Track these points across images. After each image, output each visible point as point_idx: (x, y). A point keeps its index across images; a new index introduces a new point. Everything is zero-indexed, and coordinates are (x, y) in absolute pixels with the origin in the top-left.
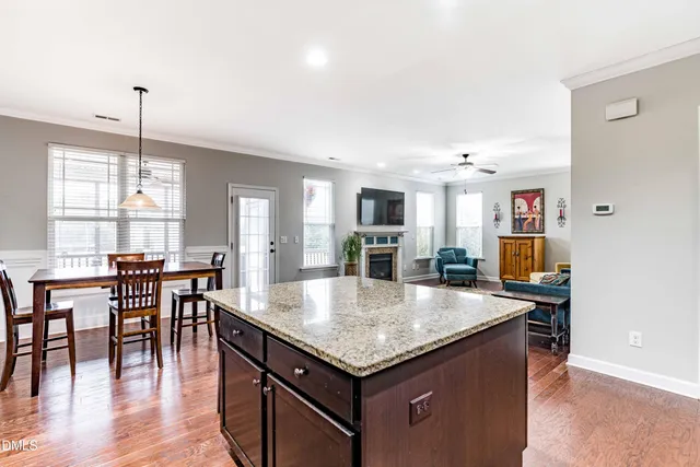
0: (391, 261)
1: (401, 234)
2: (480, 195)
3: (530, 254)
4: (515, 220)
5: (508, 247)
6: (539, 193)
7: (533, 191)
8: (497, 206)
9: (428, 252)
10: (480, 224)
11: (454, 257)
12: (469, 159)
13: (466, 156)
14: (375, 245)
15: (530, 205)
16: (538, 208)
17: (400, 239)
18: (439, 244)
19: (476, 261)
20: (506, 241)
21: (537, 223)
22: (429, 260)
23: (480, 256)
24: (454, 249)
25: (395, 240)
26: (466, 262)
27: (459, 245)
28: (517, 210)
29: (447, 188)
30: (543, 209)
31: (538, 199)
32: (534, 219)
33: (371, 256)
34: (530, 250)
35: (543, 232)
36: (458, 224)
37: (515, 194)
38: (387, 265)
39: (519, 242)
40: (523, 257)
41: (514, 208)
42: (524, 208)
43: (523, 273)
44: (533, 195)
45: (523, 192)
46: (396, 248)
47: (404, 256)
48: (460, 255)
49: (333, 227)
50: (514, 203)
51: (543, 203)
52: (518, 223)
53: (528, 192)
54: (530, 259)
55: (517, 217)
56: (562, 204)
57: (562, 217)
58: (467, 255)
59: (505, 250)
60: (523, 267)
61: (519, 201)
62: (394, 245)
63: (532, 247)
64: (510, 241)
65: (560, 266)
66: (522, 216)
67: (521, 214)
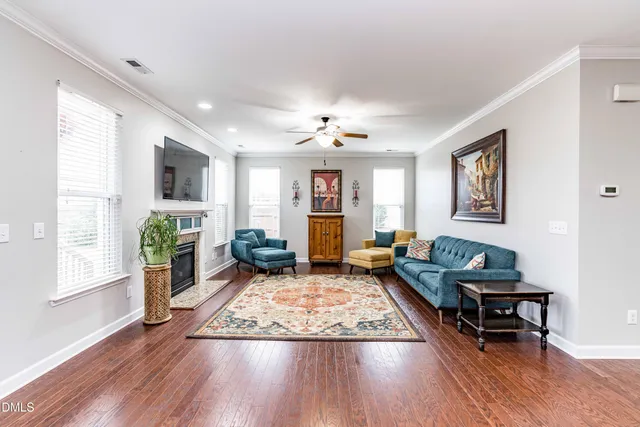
0: (192, 254)
1: (204, 214)
2: (279, 170)
3: (339, 233)
4: (314, 199)
5: (318, 226)
6: (338, 173)
7: (332, 171)
8: (296, 183)
11: (256, 239)
13: (326, 119)
14: (179, 231)
16: (336, 189)
17: (204, 219)
19: (285, 243)
20: (315, 220)
21: (335, 202)
22: (224, 246)
24: (253, 231)
25: (198, 222)
28: (316, 189)
29: (237, 159)
30: (340, 190)
31: (336, 180)
32: (332, 198)
34: (339, 228)
36: (251, 203)
37: (315, 173)
38: (190, 258)
39: (328, 221)
40: (332, 235)
42: (323, 187)
43: (332, 251)
44: (332, 175)
45: (322, 172)
46: (199, 233)
50: (313, 181)
51: (340, 184)
52: (316, 201)
53: (327, 171)
54: (339, 238)
55: (316, 195)
56: (356, 186)
57: (356, 198)
58: (267, 237)
59: (315, 230)
60: (333, 246)
61: (319, 181)
62: (197, 230)
63: (342, 225)
64: (320, 220)
65: (367, 242)
66: (321, 196)
67: (320, 193)
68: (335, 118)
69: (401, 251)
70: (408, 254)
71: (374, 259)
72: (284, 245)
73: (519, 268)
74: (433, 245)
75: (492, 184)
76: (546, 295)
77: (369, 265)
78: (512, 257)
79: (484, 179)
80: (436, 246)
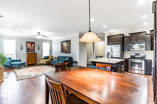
2: (15, 41)
4: (27, 49)
8: (21, 45)
13: (39, 33)
15: (31, 46)
16: (33, 46)
28: (28, 46)
30: (35, 47)
32: (32, 49)
35: (35, 52)
40: (34, 58)
42: (30, 46)
44: (32, 43)
45: (29, 42)
54: (36, 58)
56: (38, 46)
57: (39, 49)
59: (29, 57)
60: (34, 60)
61: (28, 44)
63: (36, 55)
64: (30, 54)
65: (42, 59)
67: (29, 47)
69: (52, 59)
70: (53, 60)
71: (46, 62)
72: (20, 61)
73: (73, 59)
74: (58, 58)
75: (68, 47)
76: (76, 62)
77: (45, 63)
78: (72, 58)
79: (67, 46)
80: (59, 58)
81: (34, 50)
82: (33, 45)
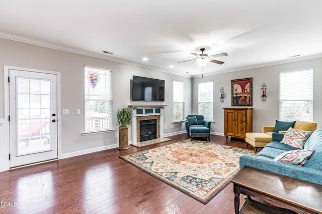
0: (156, 124)
1: (162, 107)
2: (212, 83)
3: (244, 120)
4: (233, 98)
5: (230, 115)
6: (249, 80)
7: (245, 79)
8: (222, 89)
9: (181, 118)
10: (212, 100)
11: (196, 120)
12: (205, 52)
13: (203, 50)
14: (144, 114)
15: (243, 89)
16: (248, 90)
17: (162, 110)
18: (188, 112)
19: (209, 124)
20: (228, 111)
21: (248, 100)
22: (181, 123)
23: (212, 120)
24: (196, 116)
25: (158, 110)
26: (203, 124)
27: (200, 113)
28: (234, 92)
29: (192, 79)
30: (252, 91)
31: (248, 85)
32: (246, 97)
33: (141, 122)
34: (244, 117)
35: (252, 105)
37: (234, 82)
38: (153, 127)
39: (236, 112)
40: (240, 121)
41: (232, 91)
42: (239, 90)
43: (239, 131)
44: (245, 82)
45: (238, 80)
46: (159, 116)
47: (164, 121)
48: (200, 120)
49: (112, 102)
50: (232, 87)
51: (251, 87)
52: (235, 100)
53: (242, 80)
54: (244, 123)
55: (234, 96)
56: (264, 87)
57: (264, 96)
58: (204, 120)
60: (240, 128)
61: (237, 86)
62: (157, 114)
63: (246, 115)
64: (231, 111)
65: (265, 128)
66: (238, 96)
67: (237, 94)
68: (209, 48)
69: (278, 137)
70: (283, 141)
81: (251, 99)
82: (247, 86)
